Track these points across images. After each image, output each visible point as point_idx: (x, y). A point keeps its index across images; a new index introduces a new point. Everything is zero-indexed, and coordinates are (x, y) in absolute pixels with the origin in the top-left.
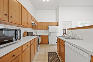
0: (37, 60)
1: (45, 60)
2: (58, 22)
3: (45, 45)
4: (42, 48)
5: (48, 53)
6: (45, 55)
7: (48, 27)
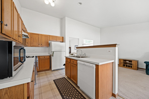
0: (40, 94)
1: (52, 89)
2: (63, 37)
3: (44, 72)
4: (41, 78)
5: (54, 81)
6: (50, 84)
7: (48, 42)
